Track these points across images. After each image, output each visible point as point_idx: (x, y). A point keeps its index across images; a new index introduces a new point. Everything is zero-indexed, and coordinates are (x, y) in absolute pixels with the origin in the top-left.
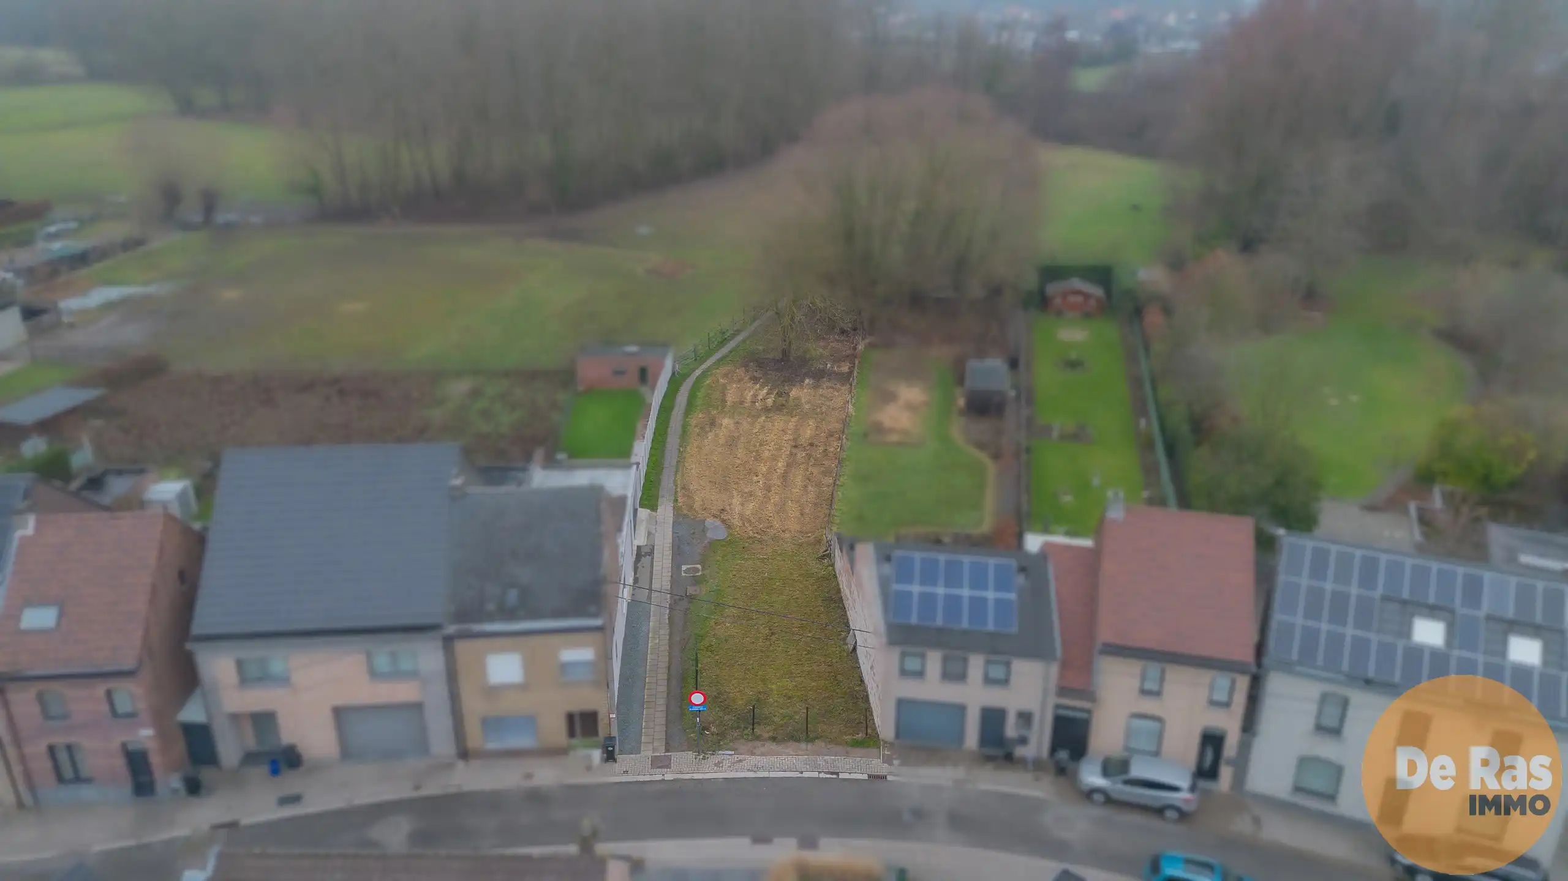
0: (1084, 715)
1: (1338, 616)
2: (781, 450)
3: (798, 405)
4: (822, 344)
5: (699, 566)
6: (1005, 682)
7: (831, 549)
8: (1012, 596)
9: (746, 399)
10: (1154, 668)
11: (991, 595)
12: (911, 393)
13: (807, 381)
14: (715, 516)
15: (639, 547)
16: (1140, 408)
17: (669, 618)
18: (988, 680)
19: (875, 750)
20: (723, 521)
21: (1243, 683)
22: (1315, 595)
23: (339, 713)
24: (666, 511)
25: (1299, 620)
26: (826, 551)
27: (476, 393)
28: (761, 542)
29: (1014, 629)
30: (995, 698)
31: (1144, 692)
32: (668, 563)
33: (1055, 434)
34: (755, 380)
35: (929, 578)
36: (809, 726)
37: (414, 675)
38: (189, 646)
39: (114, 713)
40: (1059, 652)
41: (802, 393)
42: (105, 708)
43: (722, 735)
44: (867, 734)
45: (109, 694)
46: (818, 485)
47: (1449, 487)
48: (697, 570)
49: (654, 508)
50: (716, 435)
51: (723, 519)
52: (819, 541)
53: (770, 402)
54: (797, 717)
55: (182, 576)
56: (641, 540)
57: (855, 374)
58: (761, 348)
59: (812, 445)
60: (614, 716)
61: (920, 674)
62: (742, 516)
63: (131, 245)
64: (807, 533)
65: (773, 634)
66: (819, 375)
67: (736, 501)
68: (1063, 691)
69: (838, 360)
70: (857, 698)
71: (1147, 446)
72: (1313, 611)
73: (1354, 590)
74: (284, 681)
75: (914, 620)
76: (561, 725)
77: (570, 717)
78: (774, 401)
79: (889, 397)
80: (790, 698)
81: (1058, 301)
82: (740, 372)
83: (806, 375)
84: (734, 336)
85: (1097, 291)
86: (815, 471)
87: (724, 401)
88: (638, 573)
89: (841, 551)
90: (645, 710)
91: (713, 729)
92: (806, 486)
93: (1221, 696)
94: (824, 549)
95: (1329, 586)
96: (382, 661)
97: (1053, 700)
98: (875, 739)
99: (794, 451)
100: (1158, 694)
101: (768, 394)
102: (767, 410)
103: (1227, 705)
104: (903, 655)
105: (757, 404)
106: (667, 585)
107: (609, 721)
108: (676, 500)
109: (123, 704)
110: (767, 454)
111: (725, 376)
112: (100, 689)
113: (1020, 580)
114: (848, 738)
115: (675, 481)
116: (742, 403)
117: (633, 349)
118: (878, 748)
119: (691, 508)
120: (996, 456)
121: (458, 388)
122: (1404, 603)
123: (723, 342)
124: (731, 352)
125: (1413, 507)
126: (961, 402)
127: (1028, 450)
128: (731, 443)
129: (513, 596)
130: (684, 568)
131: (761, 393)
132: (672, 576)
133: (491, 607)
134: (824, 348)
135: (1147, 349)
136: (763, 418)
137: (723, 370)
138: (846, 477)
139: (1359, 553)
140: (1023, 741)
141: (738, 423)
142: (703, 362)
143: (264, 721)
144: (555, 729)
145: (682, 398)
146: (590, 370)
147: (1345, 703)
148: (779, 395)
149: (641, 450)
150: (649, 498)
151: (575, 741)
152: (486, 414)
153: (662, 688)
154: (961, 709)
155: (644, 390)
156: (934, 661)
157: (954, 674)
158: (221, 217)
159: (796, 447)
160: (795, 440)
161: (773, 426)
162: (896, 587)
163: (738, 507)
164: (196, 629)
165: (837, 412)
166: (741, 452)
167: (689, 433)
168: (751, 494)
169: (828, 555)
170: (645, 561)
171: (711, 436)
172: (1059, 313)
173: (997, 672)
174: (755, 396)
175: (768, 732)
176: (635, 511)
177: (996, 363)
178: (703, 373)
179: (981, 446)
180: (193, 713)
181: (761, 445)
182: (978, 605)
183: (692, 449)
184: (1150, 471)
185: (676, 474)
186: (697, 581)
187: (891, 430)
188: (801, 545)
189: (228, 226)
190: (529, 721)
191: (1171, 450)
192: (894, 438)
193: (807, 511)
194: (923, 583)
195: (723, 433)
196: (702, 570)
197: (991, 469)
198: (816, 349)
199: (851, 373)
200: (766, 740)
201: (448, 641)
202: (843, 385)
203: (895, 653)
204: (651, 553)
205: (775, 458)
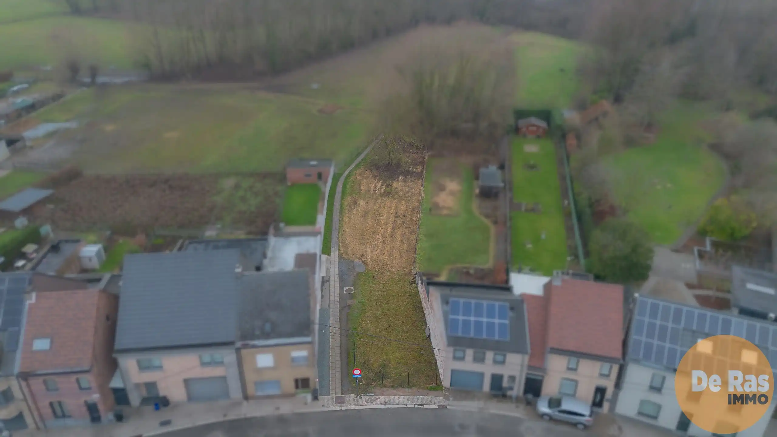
0: (540, 378)
1: (662, 338)
2: (390, 219)
3: (396, 193)
4: (407, 154)
5: (352, 288)
6: (503, 362)
7: (416, 278)
8: (507, 322)
9: (371, 188)
10: (574, 360)
11: (497, 321)
12: (453, 185)
13: (401, 177)
14: (359, 259)
15: (323, 277)
16: (564, 195)
17: (339, 318)
18: (495, 362)
19: (441, 392)
20: (363, 261)
21: (616, 368)
22: (652, 326)
23: (187, 382)
24: (335, 255)
25: (644, 339)
26: (414, 279)
27: (237, 187)
28: (382, 273)
29: (508, 338)
30: (498, 370)
31: (569, 369)
32: (337, 286)
33: (523, 209)
34: (375, 177)
35: (467, 312)
36: (409, 379)
37: (221, 363)
38: (114, 355)
39: (81, 388)
40: (529, 351)
41: (398, 185)
42: (76, 386)
43: (368, 384)
44: (437, 384)
45: (78, 380)
46: (408, 239)
47: (714, 238)
48: (351, 290)
49: (329, 255)
50: (357, 210)
51: (363, 260)
52: (410, 273)
53: (383, 190)
54: (403, 374)
55: (108, 318)
56: (323, 274)
57: (424, 172)
58: (377, 157)
59: (404, 216)
60: (317, 380)
61: (462, 359)
62: (372, 258)
63: (57, 97)
64: (404, 268)
65: (389, 327)
66: (407, 174)
67: (369, 250)
68: (530, 367)
69: (415, 165)
70: (432, 363)
71: (568, 215)
72: (650, 335)
73: (670, 325)
74: (160, 367)
75: (460, 334)
76: (292, 384)
77: (296, 381)
78: (385, 190)
79: (442, 188)
80: (399, 363)
81: (524, 130)
82: (367, 173)
83: (401, 174)
84: (363, 150)
85: (543, 124)
86: (406, 231)
87: (360, 190)
88: (323, 292)
89: (422, 284)
90: (331, 371)
91: (364, 382)
92: (402, 241)
93: (606, 372)
94: (412, 278)
95: (658, 322)
96: (207, 358)
97: (525, 371)
98: (441, 387)
99: (396, 219)
100: (575, 370)
101: (382, 185)
102: (382, 195)
103: (608, 376)
104: (455, 350)
105: (376, 191)
106: (337, 298)
107: (315, 382)
108: (339, 250)
109: (84, 384)
110: (383, 222)
111: (360, 175)
112: (73, 378)
113: (510, 314)
114: (428, 386)
115: (338, 238)
116: (369, 191)
117: (313, 163)
118: (442, 391)
119: (347, 254)
120: (495, 223)
121: (228, 183)
122: (694, 332)
123: (359, 154)
124: (362, 160)
125: (696, 249)
126: (477, 191)
127: (511, 219)
128: (365, 214)
129: (268, 327)
130: (345, 289)
131: (377, 185)
132: (339, 294)
133: (257, 333)
134: (408, 157)
135: (568, 158)
136: (380, 200)
137: (359, 171)
138: (421, 235)
139: (673, 306)
140: (511, 389)
141: (367, 203)
142: (349, 166)
143: (151, 386)
144: (290, 386)
145: (339, 188)
146: (294, 174)
147: (664, 378)
148: (387, 186)
149: (321, 220)
150: (326, 249)
151: (298, 391)
152: (243, 199)
153: (338, 359)
154: (482, 375)
155: (320, 184)
156: (470, 353)
157: (479, 359)
158: (101, 79)
159: (396, 217)
160: (396, 213)
161: (385, 204)
162: (451, 317)
163: (370, 254)
164: (117, 346)
165: (416, 196)
166: (370, 221)
167: (344, 209)
168: (376, 245)
169: (414, 282)
170: (327, 284)
171: (354, 211)
172: (525, 136)
173: (500, 358)
174: (375, 186)
175: (390, 383)
176: (320, 256)
177: (493, 168)
178: (350, 173)
179: (487, 216)
180: (116, 383)
181: (380, 216)
182: (490, 326)
183: (346, 219)
184: (569, 229)
185: (339, 234)
186: (352, 296)
187: (444, 208)
188: (401, 275)
189: (104, 85)
190: (277, 383)
191: (580, 219)
192: (445, 212)
193: (403, 255)
194: (464, 315)
195: (360, 209)
196: (355, 290)
197: (493, 229)
198: (405, 158)
199: (422, 172)
200: (389, 387)
201: (238, 350)
202: (418, 180)
203: (451, 349)
204: (329, 281)
205: (386, 224)
